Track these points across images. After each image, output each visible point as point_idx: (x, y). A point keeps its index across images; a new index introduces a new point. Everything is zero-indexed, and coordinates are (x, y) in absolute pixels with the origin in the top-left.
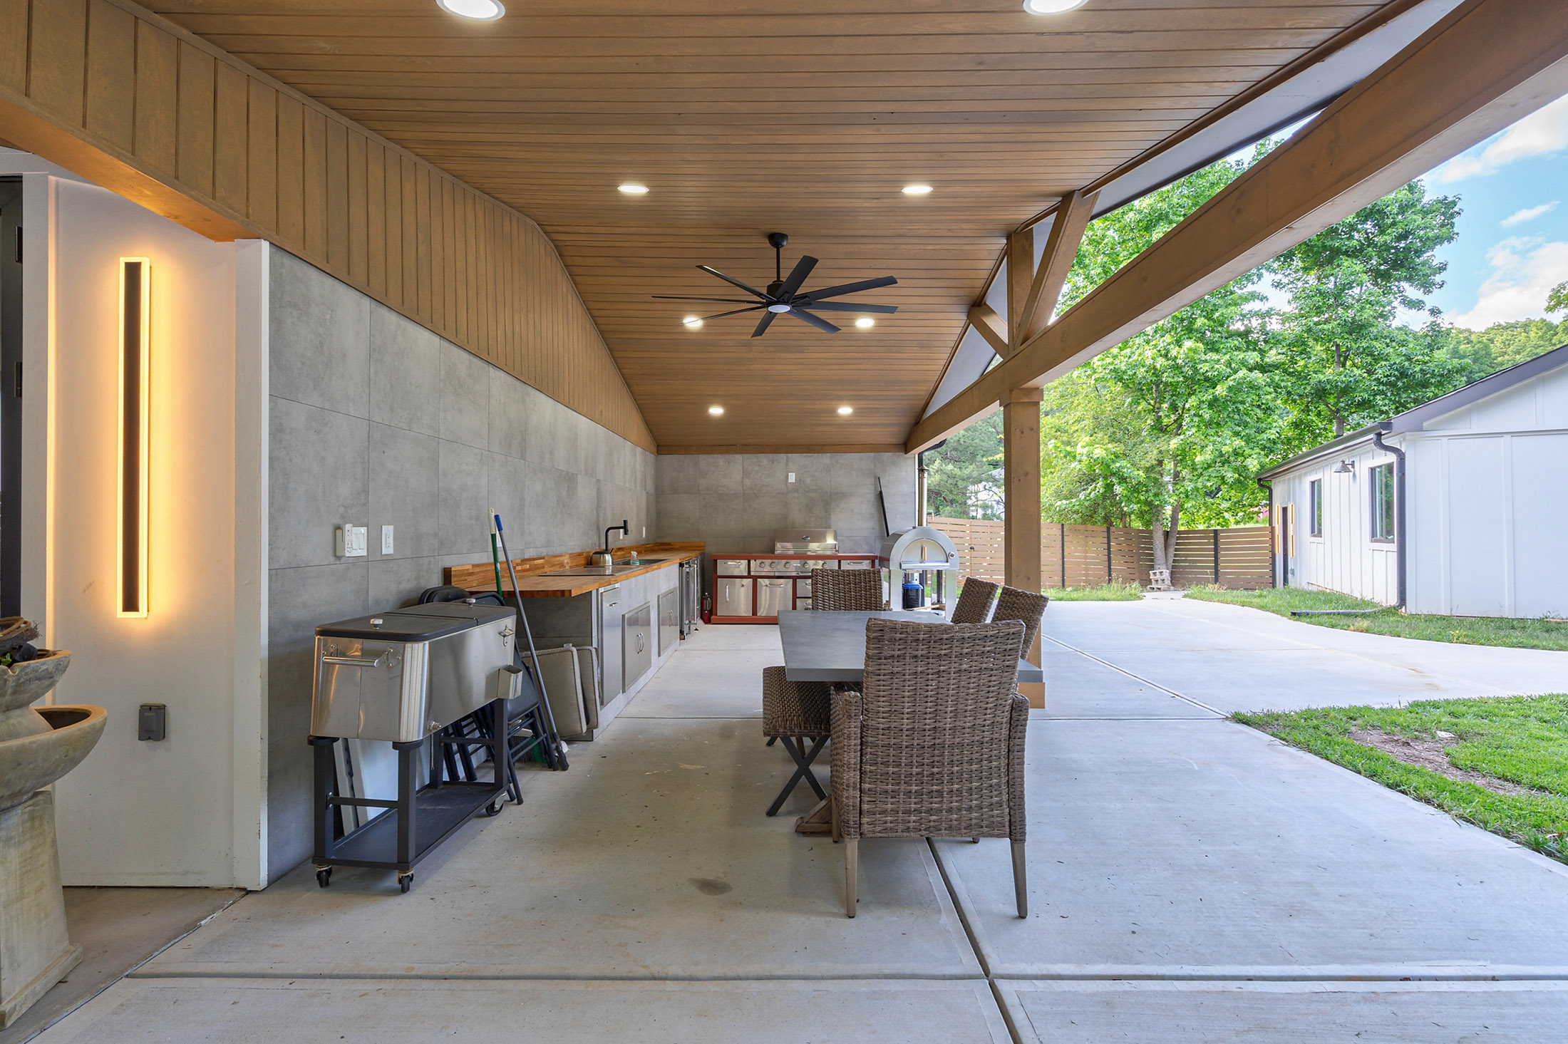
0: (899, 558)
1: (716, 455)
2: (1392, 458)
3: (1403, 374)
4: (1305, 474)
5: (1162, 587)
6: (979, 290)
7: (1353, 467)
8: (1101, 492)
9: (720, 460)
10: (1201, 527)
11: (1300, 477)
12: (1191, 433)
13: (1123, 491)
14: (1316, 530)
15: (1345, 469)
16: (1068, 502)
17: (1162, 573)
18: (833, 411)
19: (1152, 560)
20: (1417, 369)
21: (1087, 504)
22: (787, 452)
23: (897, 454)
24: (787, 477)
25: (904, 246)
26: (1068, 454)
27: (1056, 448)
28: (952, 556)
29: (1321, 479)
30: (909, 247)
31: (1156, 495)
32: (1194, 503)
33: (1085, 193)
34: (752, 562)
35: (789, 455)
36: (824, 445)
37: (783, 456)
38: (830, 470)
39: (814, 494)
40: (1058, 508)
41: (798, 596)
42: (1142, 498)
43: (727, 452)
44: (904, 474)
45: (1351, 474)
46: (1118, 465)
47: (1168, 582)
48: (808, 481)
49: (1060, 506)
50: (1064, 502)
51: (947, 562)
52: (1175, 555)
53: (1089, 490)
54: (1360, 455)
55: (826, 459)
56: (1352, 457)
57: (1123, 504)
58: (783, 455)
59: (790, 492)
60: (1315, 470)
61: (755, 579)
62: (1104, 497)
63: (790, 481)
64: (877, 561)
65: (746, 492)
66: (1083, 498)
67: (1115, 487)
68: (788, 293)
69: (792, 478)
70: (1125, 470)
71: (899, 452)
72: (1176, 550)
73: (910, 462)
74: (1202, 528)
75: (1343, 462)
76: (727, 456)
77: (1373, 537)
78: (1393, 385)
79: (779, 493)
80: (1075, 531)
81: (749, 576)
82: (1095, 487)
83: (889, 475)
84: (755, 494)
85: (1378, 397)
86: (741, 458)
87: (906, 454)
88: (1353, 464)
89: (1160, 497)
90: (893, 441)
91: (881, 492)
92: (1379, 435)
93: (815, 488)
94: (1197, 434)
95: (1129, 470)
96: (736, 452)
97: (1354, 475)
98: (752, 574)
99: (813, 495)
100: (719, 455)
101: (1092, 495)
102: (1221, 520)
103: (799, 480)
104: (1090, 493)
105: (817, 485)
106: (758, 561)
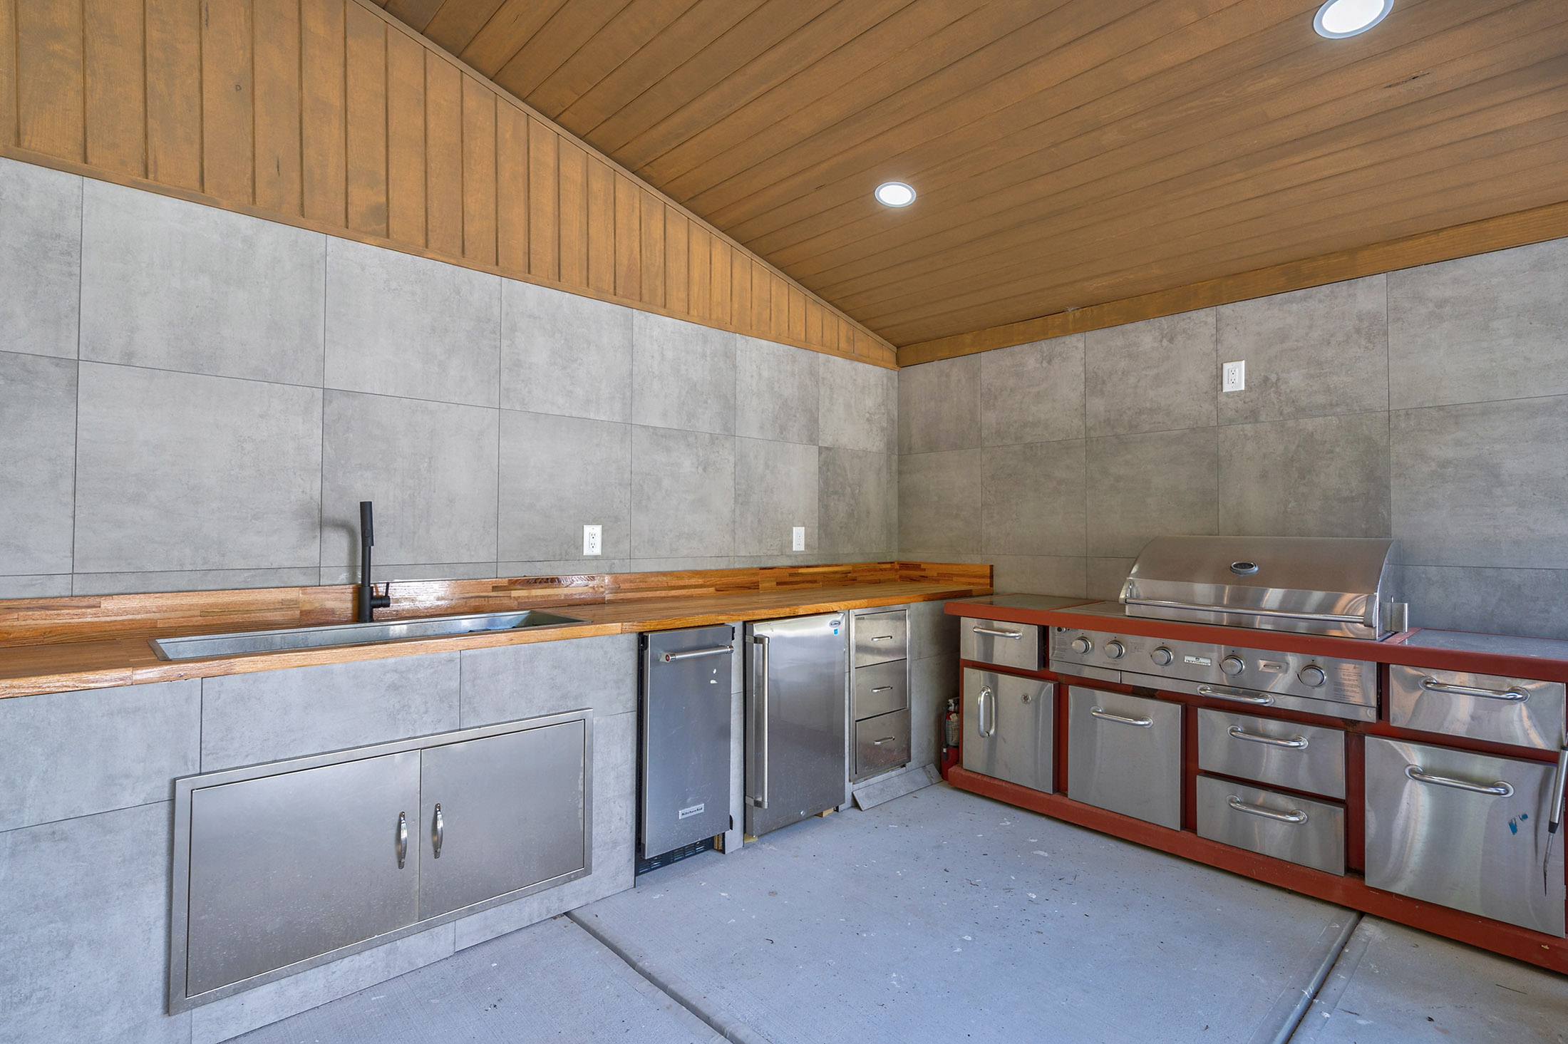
1: (1017, 348)
9: (1028, 357)
22: (1215, 300)
24: (1219, 377)
35: (1227, 310)
36: (1352, 251)
37: (1203, 318)
38: (1386, 333)
39: (1320, 420)
43: (1044, 335)
48: (1295, 379)
55: (1367, 295)
58: (1202, 313)
59: (1231, 421)
63: (1227, 388)
65: (1093, 434)
69: (1235, 377)
76: (1044, 345)
79: (1193, 430)
84: (1117, 436)
86: (1081, 345)
93: (1321, 399)
96: (1065, 331)
98: (1053, 668)
99: (1309, 424)
100: (1026, 347)
103: (1259, 383)
105: (1328, 390)
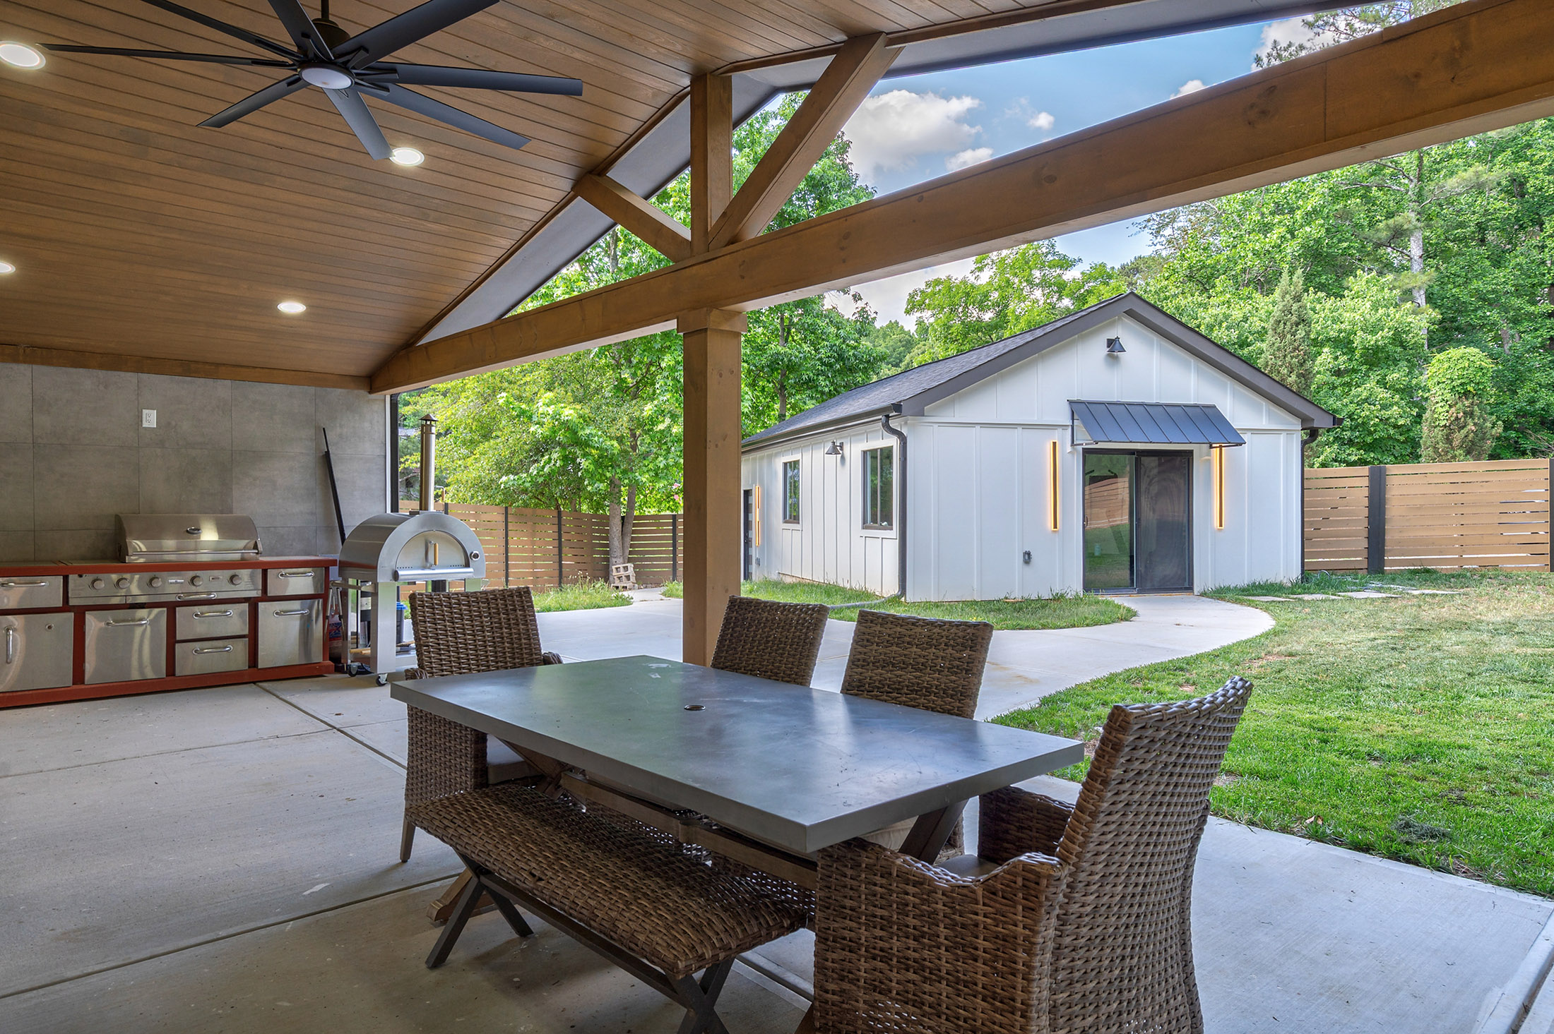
0: (393, 563)
2: (892, 442)
3: (841, 357)
4: (777, 454)
5: (628, 585)
6: (611, 149)
7: (842, 449)
8: (558, 465)
10: (653, 511)
11: (770, 457)
12: (665, 398)
13: (590, 466)
14: (792, 516)
15: (835, 450)
16: (516, 477)
17: (622, 569)
18: (269, 307)
19: (607, 553)
20: (851, 353)
21: (540, 480)
22: (137, 369)
23: (356, 391)
24: (140, 417)
25: (541, 40)
26: (523, 413)
27: (508, 402)
28: (476, 556)
29: (799, 461)
30: (550, 44)
31: (625, 472)
32: (666, 483)
33: (892, 42)
34: (73, 578)
35: (144, 376)
36: (218, 365)
37: (130, 378)
38: (231, 410)
39: (198, 451)
40: (502, 486)
41: (178, 638)
42: (608, 475)
44: (367, 425)
45: (839, 456)
46: (587, 431)
47: (633, 579)
48: (184, 426)
49: (506, 483)
50: (512, 477)
51: (467, 565)
52: (632, 546)
53: (542, 463)
54: (851, 436)
55: (222, 389)
56: (841, 438)
57: (586, 483)
58: (128, 375)
59: (150, 445)
60: (792, 451)
61: (80, 614)
62: (563, 471)
63: (145, 425)
64: (334, 571)
65: (40, 440)
66: (535, 473)
67: (578, 460)
68: (367, 50)
69: (150, 419)
70: (596, 439)
71: (358, 389)
72: (633, 539)
73: (377, 407)
74: (652, 513)
75: (834, 443)
77: (864, 523)
78: (831, 365)
79: (124, 445)
80: (520, 516)
81: (66, 607)
82: (550, 459)
83: (341, 426)
84: (61, 444)
85: (821, 378)
86: (29, 373)
87: (370, 393)
88: (841, 446)
89: (630, 475)
90: (352, 370)
91: (327, 454)
92: (888, 417)
93: (199, 440)
94: (671, 401)
95: (601, 440)
96: (15, 360)
97: (843, 458)
98: (72, 602)
99: (195, 452)
101: (547, 469)
102: (671, 503)
103: (165, 425)
104: (543, 467)
105: (203, 436)
106: (88, 578)
